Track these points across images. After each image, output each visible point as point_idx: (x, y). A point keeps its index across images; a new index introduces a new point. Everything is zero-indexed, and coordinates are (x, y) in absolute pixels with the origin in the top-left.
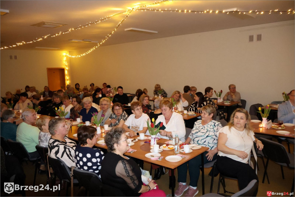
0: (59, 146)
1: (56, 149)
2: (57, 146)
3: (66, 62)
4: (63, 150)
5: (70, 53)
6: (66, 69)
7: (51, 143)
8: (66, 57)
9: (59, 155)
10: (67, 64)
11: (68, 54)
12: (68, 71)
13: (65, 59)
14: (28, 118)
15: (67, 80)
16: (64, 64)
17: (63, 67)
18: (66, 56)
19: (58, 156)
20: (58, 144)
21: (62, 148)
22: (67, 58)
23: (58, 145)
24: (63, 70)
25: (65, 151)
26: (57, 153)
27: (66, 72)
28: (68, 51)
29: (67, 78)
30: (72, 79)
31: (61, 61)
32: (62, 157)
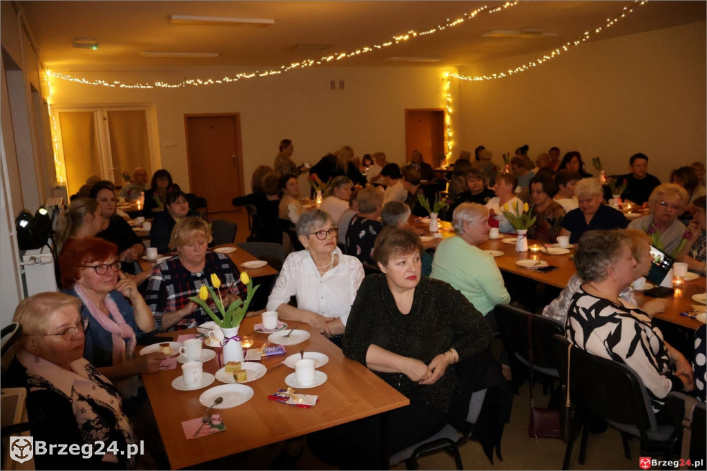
0: (620, 320)
1: (611, 327)
2: (611, 319)
3: (449, 95)
4: (634, 333)
5: (461, 71)
6: (449, 113)
7: (587, 308)
8: (449, 83)
9: (621, 348)
10: (450, 100)
11: (456, 75)
12: (453, 116)
13: (446, 86)
14: (470, 228)
15: (450, 139)
16: (445, 100)
17: (442, 106)
18: (450, 79)
19: (616, 349)
20: (615, 314)
21: (628, 326)
22: (451, 85)
23: (617, 317)
24: (439, 115)
25: (638, 337)
26: (613, 339)
27: (448, 120)
28: (456, 67)
29: (449, 133)
30: (460, 136)
31: (438, 91)
32: (629, 355)
